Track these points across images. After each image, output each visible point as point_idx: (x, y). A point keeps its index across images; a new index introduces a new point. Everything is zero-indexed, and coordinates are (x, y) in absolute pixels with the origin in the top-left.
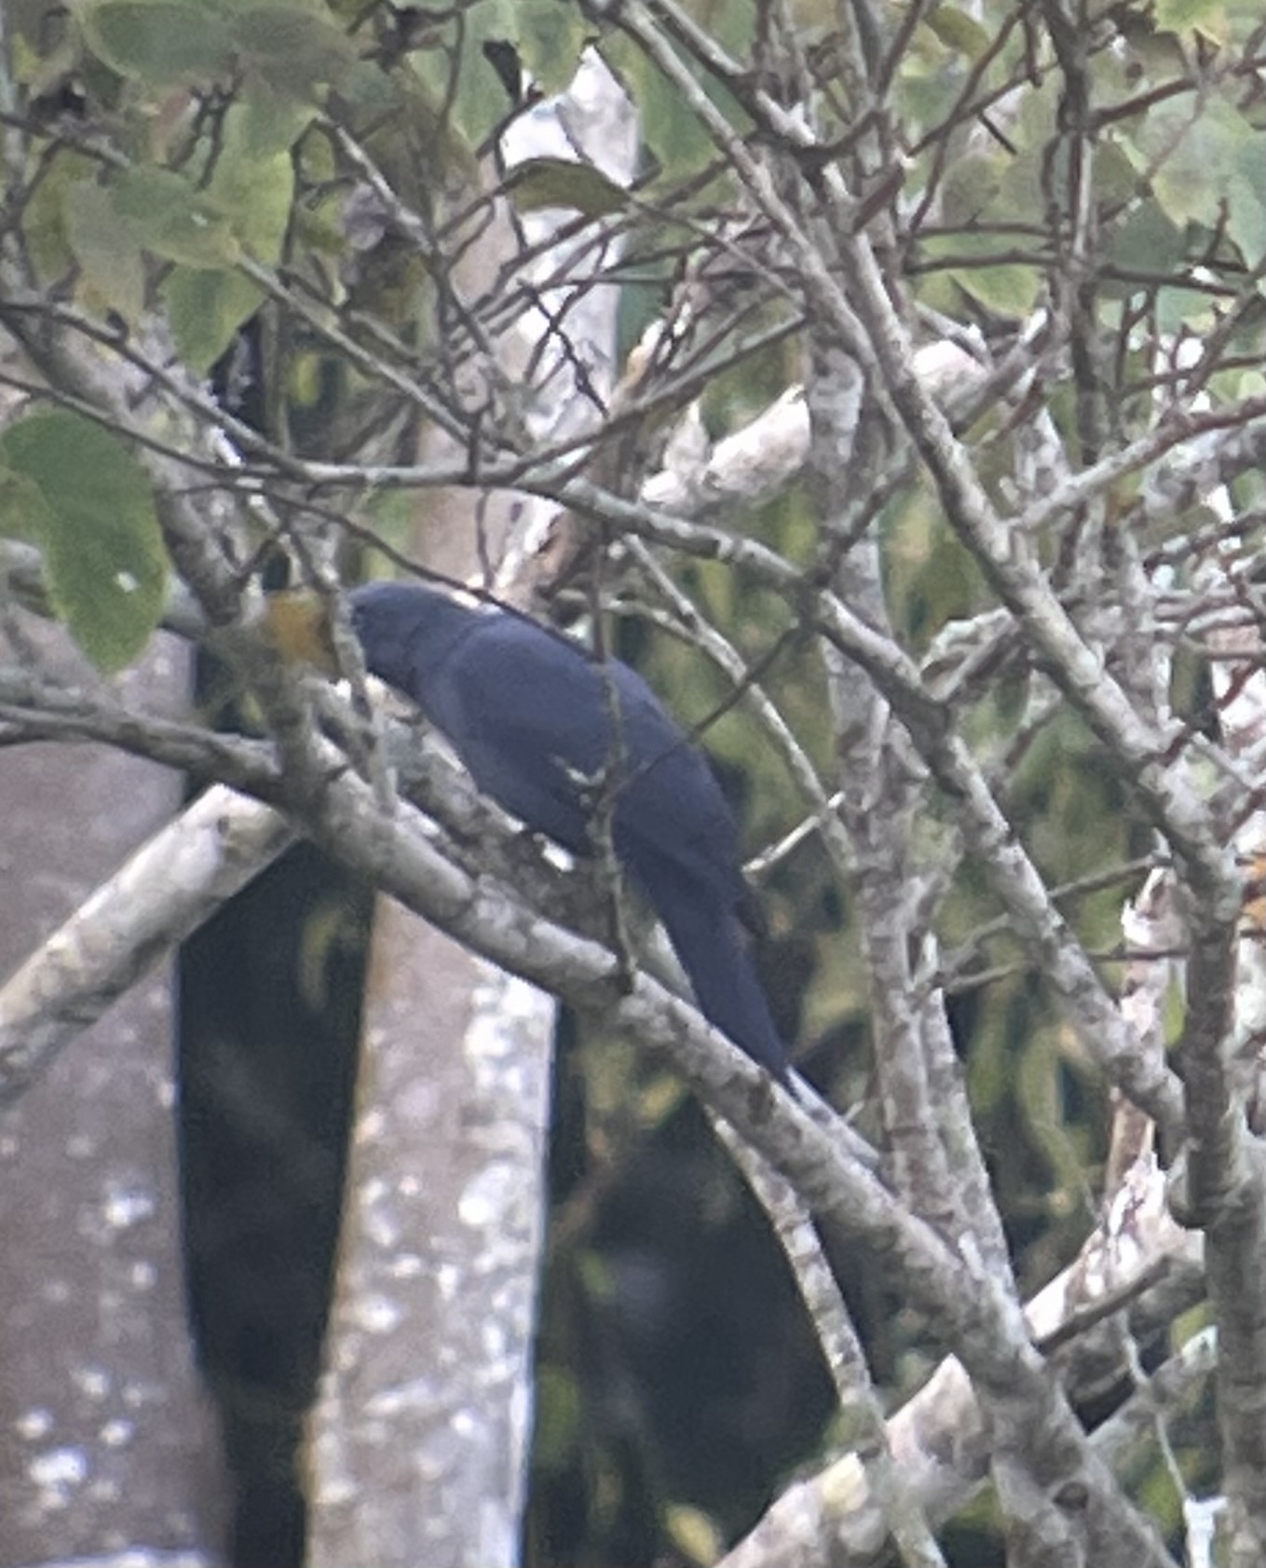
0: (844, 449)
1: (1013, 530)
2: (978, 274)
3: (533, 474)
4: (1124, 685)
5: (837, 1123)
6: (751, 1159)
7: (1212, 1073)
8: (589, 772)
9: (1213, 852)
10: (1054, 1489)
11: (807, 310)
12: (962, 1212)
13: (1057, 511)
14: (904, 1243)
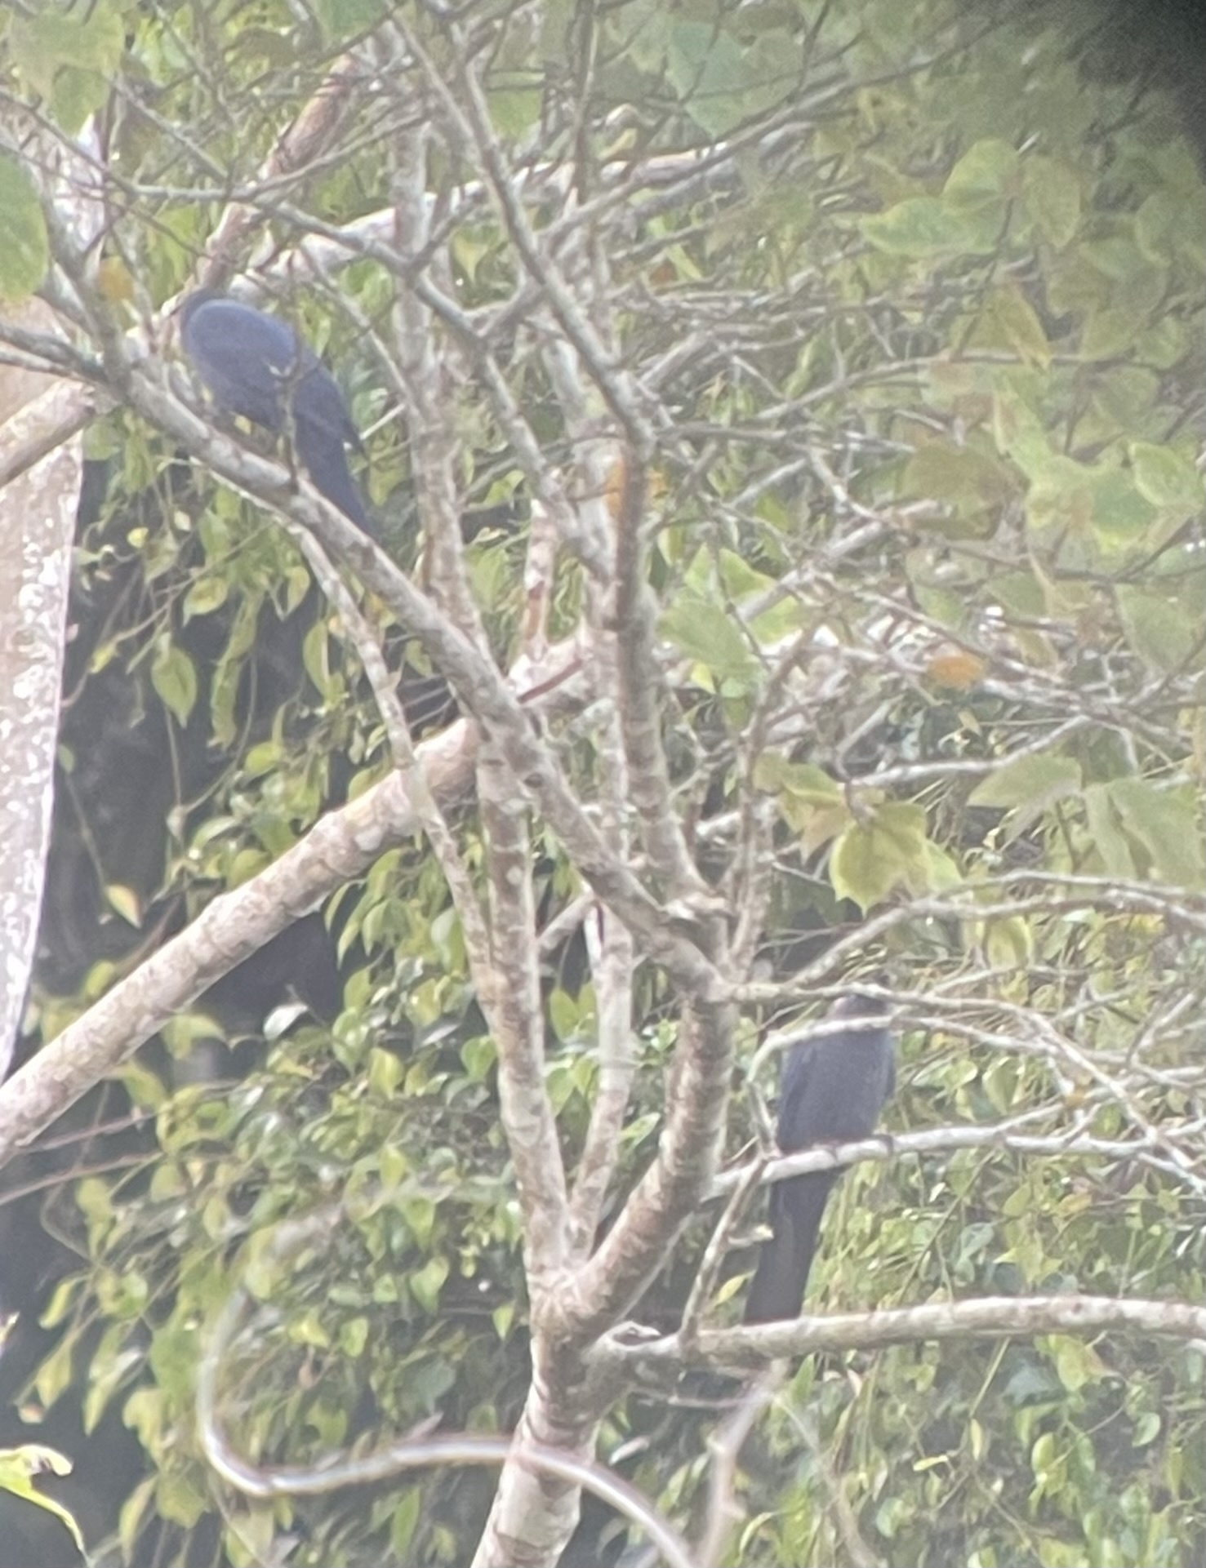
4: (597, 327)
7: (633, 544)
8: (282, 368)
10: (525, 775)
14: (445, 639)
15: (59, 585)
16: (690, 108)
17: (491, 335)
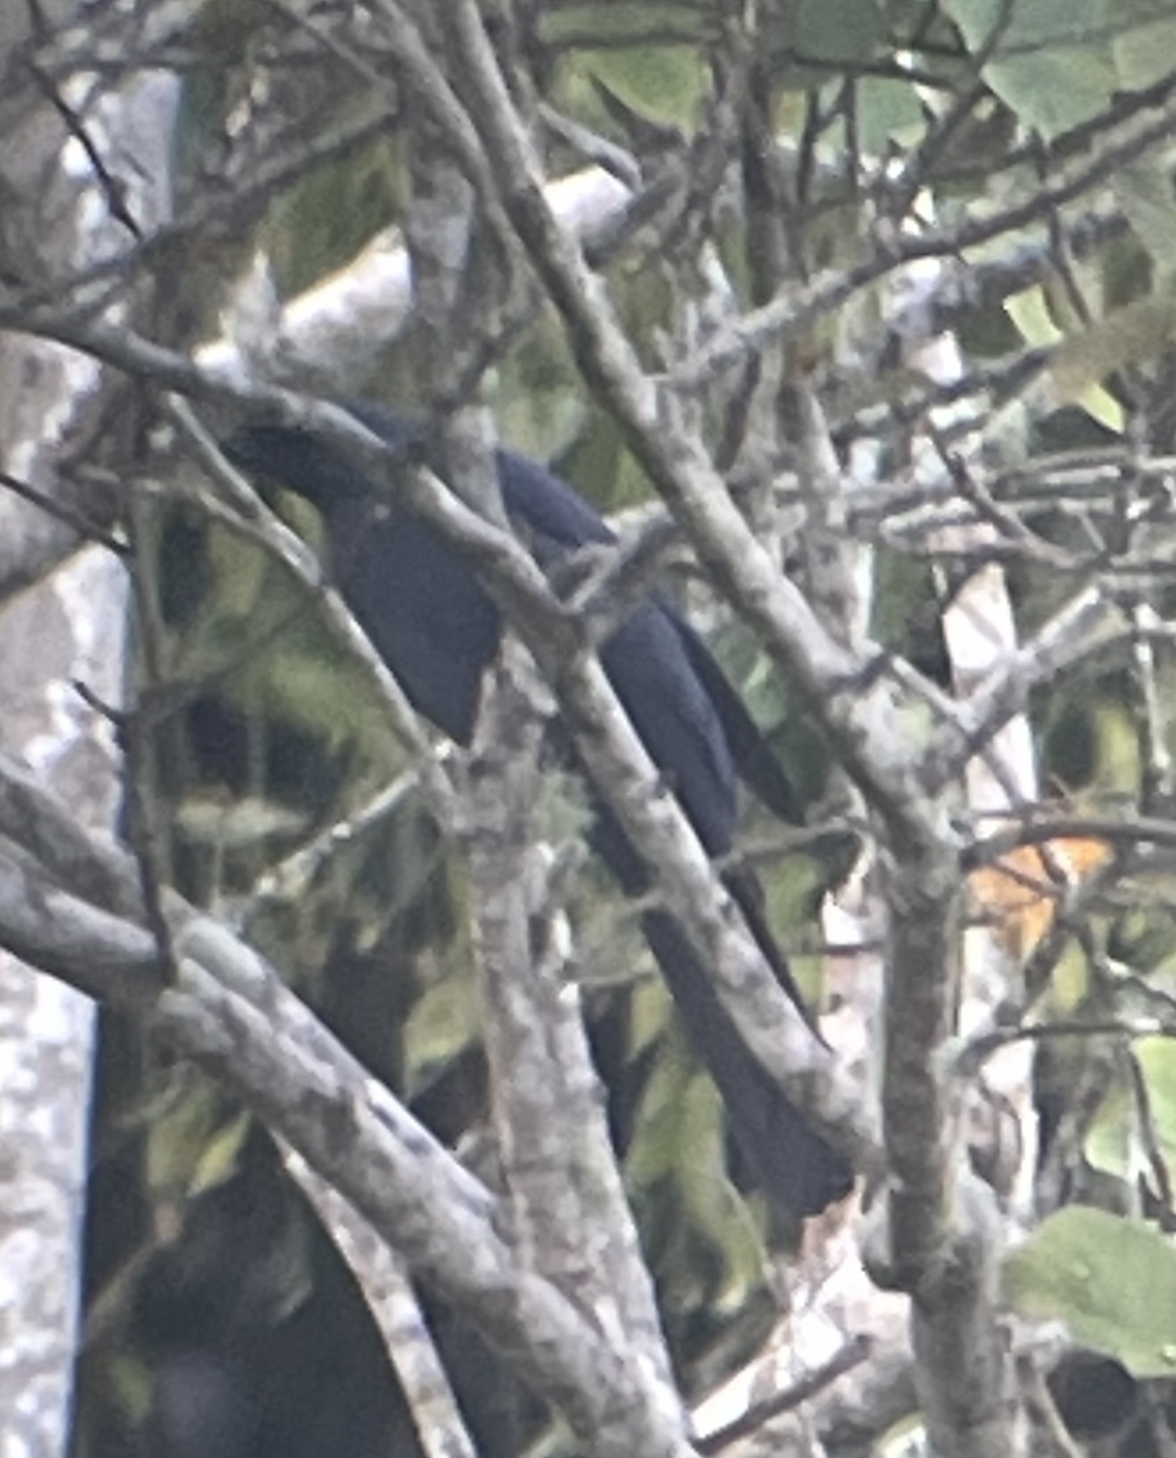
0: (450, 289)
1: (661, 387)
2: (618, 57)
3: (44, 313)
4: (809, 593)
5: (442, 1157)
6: (332, 1204)
7: (920, 1090)
9: (921, 807)
11: (402, 103)
12: (600, 1272)
13: (720, 364)
14: (524, 1306)
15: (72, 1043)
16: (991, 75)
17: (593, 607)
